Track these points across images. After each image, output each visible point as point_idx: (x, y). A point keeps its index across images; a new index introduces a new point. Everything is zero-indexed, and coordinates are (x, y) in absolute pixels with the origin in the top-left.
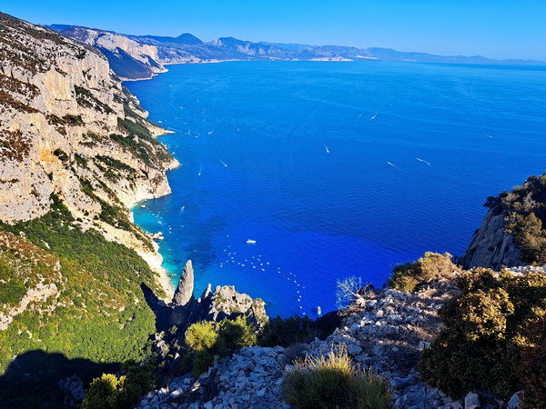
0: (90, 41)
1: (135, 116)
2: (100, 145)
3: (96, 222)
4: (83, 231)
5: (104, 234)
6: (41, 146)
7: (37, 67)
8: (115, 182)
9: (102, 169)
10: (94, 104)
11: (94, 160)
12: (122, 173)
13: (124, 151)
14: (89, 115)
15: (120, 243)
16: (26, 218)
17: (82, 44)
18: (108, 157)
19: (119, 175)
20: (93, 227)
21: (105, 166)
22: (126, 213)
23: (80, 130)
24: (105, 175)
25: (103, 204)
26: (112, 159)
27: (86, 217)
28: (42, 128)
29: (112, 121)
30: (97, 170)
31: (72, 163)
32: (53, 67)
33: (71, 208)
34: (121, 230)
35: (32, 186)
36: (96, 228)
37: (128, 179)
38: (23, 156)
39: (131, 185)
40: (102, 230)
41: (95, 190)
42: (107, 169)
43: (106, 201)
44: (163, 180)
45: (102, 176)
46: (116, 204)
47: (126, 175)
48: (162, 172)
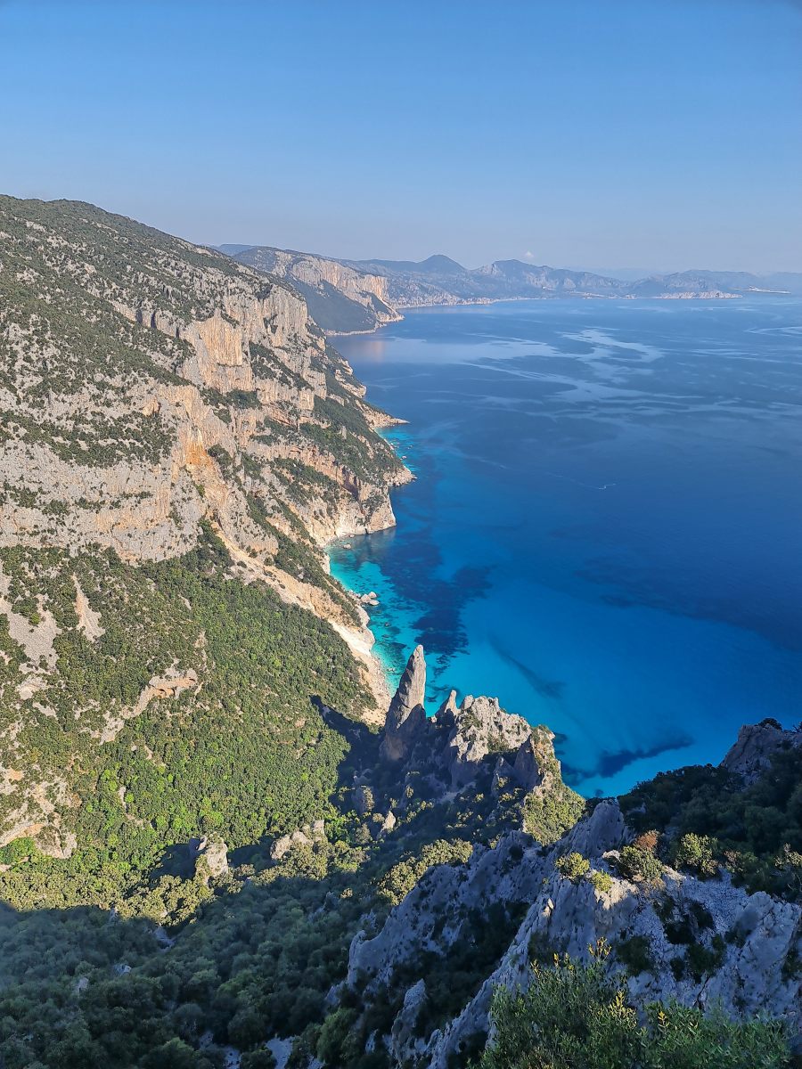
0: (280, 271)
1: (343, 393)
2: (283, 441)
3: (268, 569)
4: (247, 583)
5: (280, 591)
6: (190, 439)
7: (193, 311)
8: (304, 503)
9: (283, 481)
10: (279, 372)
11: (272, 466)
12: (317, 489)
13: (322, 452)
14: (270, 391)
15: (304, 607)
16: (157, 555)
17: (266, 275)
18: (294, 461)
19: (312, 492)
20: (263, 577)
21: (288, 476)
22: (317, 556)
23: (253, 416)
24: (287, 491)
25: (282, 539)
26: (300, 465)
27: (252, 560)
28: (194, 410)
29: (306, 401)
30: (276, 482)
31: (237, 469)
32: (217, 311)
33: (230, 544)
34: (308, 586)
35: (172, 504)
36: (268, 580)
37: (325, 497)
38: (161, 455)
39: (329, 510)
40: (276, 583)
41: (271, 515)
42: (292, 481)
43: (287, 534)
44: (382, 502)
45: (284, 492)
46: (302, 540)
47: (322, 492)
48: (382, 488)
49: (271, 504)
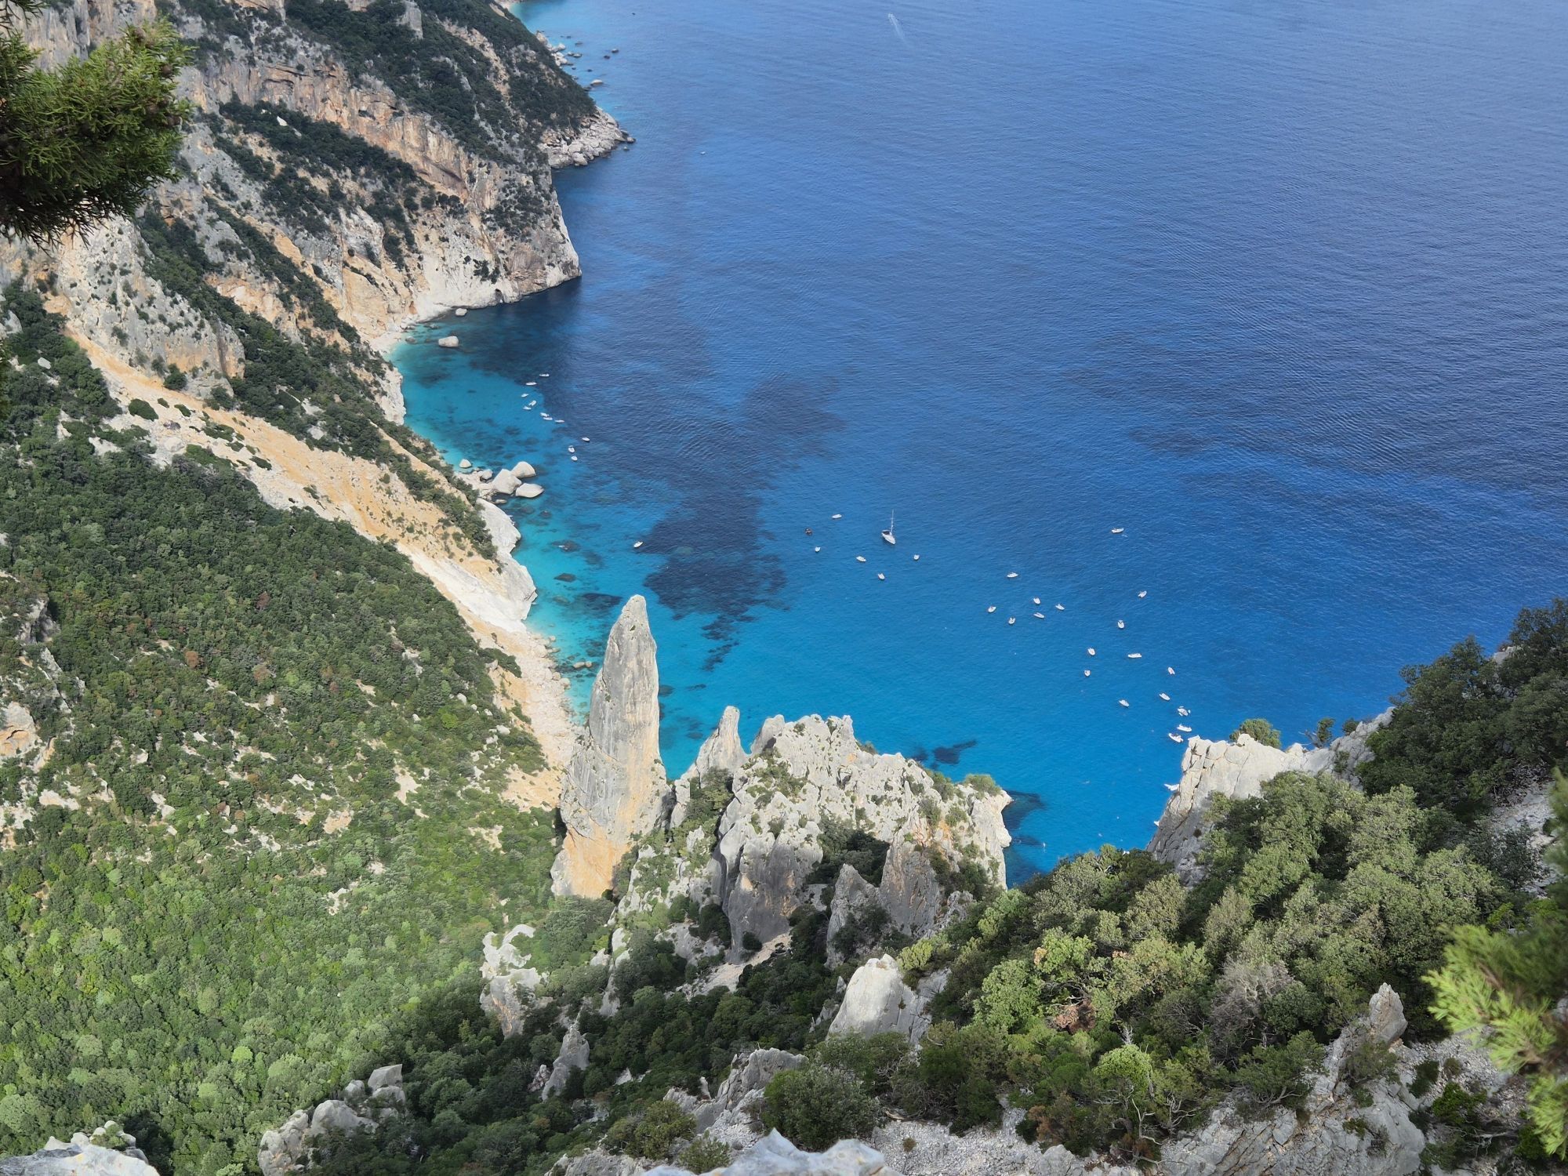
2: (240, 52)
3: (221, 417)
4: (161, 460)
5: (257, 475)
8: (316, 228)
9: (251, 167)
11: (216, 127)
12: (349, 186)
13: (355, 79)
15: (327, 514)
18: (281, 111)
19: (336, 194)
20: (203, 441)
21: (265, 153)
22: (363, 375)
24: (267, 197)
25: (254, 332)
26: (298, 120)
27: (173, 397)
30: (227, 164)
34: (337, 457)
36: (220, 448)
37: (378, 211)
39: (390, 244)
40: (244, 455)
41: (218, 268)
42: (278, 167)
43: (270, 317)
44: (540, 214)
45: (255, 199)
46: (316, 332)
47: (367, 194)
48: (535, 175)
49: (216, 236)
